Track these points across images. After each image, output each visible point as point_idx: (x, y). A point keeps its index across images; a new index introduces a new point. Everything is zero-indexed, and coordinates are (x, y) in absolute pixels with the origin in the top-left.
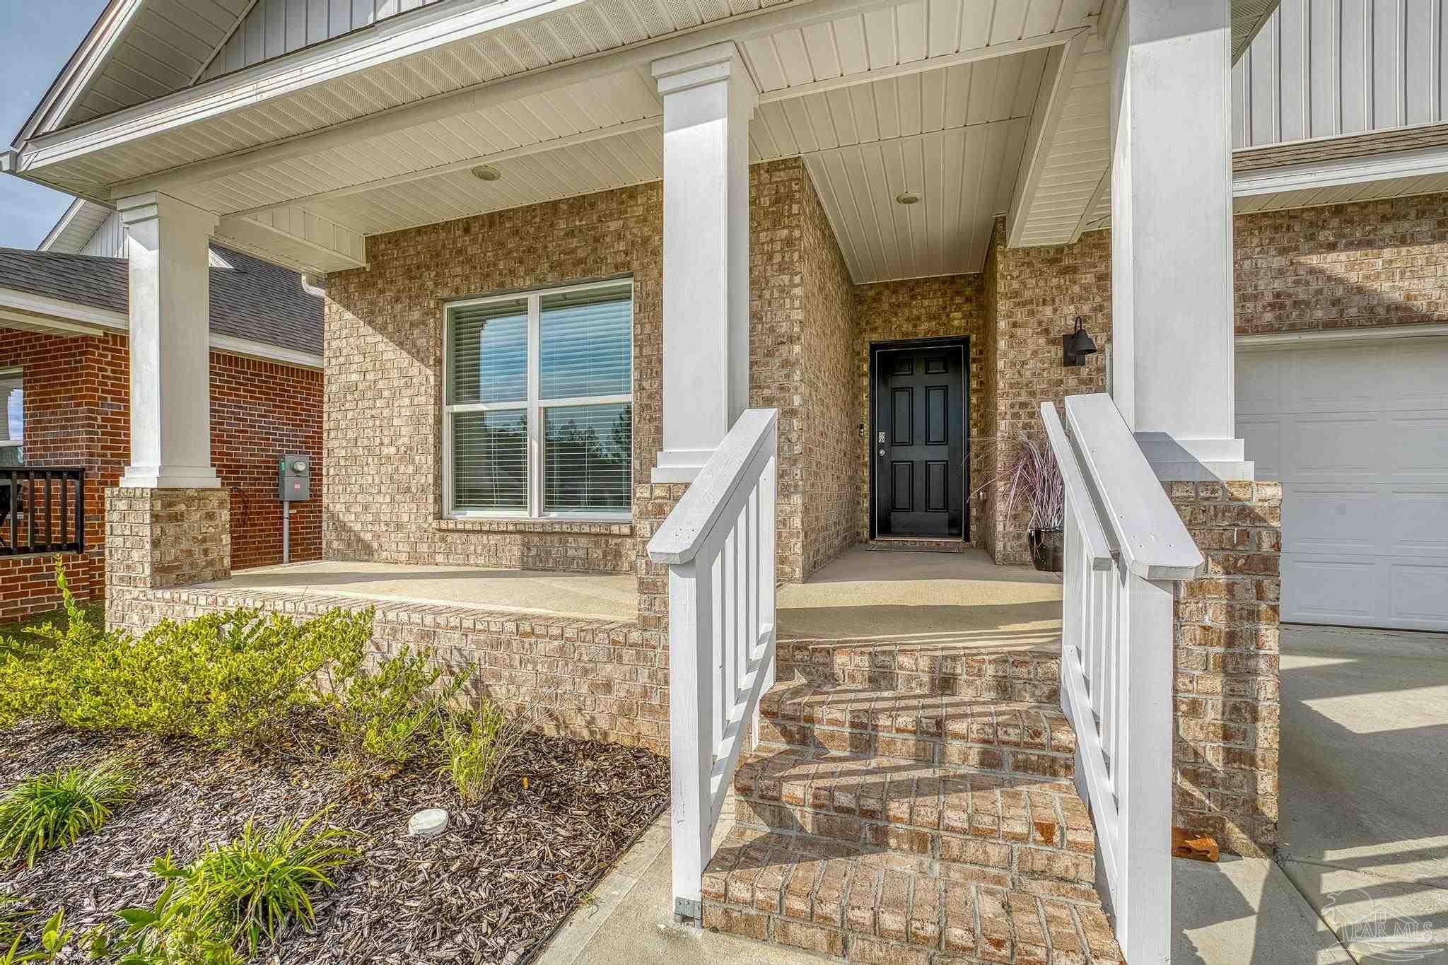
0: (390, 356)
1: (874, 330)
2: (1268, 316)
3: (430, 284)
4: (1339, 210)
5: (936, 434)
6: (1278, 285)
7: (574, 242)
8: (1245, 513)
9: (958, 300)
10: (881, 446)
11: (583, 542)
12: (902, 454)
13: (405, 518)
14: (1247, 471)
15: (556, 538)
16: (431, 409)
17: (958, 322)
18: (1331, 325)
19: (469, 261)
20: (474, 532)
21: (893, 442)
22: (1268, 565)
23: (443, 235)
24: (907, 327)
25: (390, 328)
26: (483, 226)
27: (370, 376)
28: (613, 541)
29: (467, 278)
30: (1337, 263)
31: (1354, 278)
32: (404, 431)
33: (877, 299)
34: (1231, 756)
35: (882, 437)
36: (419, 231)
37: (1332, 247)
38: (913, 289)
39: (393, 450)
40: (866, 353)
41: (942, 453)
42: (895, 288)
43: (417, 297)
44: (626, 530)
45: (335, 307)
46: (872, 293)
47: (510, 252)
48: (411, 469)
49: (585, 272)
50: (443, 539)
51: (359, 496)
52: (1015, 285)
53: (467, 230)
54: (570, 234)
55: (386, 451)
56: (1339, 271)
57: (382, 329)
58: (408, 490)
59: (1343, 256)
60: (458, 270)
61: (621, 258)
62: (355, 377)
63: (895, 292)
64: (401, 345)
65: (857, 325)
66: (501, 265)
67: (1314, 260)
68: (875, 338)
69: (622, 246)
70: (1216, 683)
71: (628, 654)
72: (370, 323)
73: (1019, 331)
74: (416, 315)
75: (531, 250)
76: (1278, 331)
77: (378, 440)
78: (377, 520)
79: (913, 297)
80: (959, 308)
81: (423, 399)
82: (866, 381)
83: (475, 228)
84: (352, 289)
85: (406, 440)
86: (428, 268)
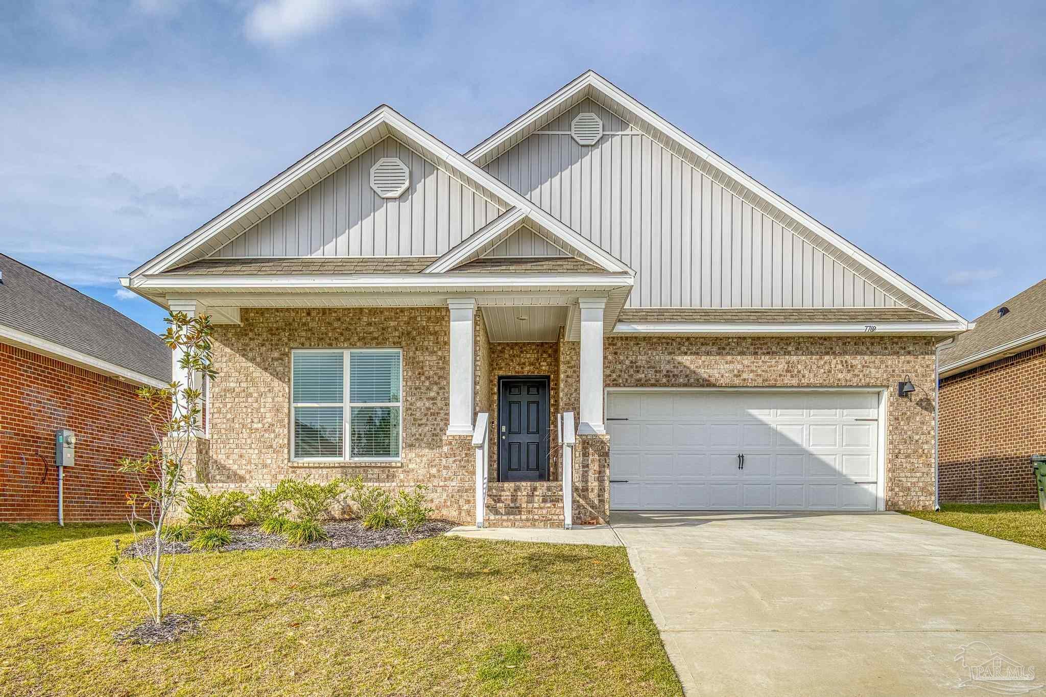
0: (258, 375)
1: (500, 369)
2: (664, 380)
3: (285, 339)
4: (688, 339)
5: (533, 428)
6: (668, 367)
7: (372, 329)
8: (602, 442)
9: (545, 356)
10: (503, 434)
11: (376, 471)
12: (515, 438)
13: (269, 461)
15: (362, 470)
16: (286, 405)
17: (544, 368)
18: (685, 385)
19: (310, 330)
20: (313, 468)
21: (510, 431)
23: (293, 314)
24: (518, 368)
25: (258, 359)
26: (319, 313)
27: (244, 385)
28: (391, 470)
29: (309, 339)
30: (686, 360)
31: (692, 367)
32: (268, 415)
33: (502, 351)
35: (504, 429)
36: (277, 310)
37: (686, 353)
38: (522, 347)
39: (260, 425)
40: (496, 382)
41: (534, 438)
42: (512, 346)
43: (277, 345)
44: (399, 465)
45: (217, 344)
46: (499, 348)
47: (335, 329)
48: (272, 435)
49: (377, 344)
50: (294, 472)
51: (235, 450)
52: (568, 358)
53: (309, 314)
54: (369, 324)
55: (255, 426)
56: (688, 364)
57: (253, 360)
58: (271, 447)
59: (689, 358)
60: (304, 334)
61: (396, 340)
62: (232, 385)
63: (512, 348)
64: (266, 369)
65: (492, 365)
66: (330, 335)
67: (679, 358)
68: (501, 373)
69: (397, 334)
70: (596, 484)
72: (243, 356)
73: (569, 380)
74: (276, 354)
75: (347, 329)
76: (668, 386)
77: (249, 420)
78: (249, 462)
79: (522, 352)
80: (545, 360)
81: (281, 399)
82: (496, 397)
83: (313, 314)
84: (230, 335)
85: (269, 420)
86: (284, 330)
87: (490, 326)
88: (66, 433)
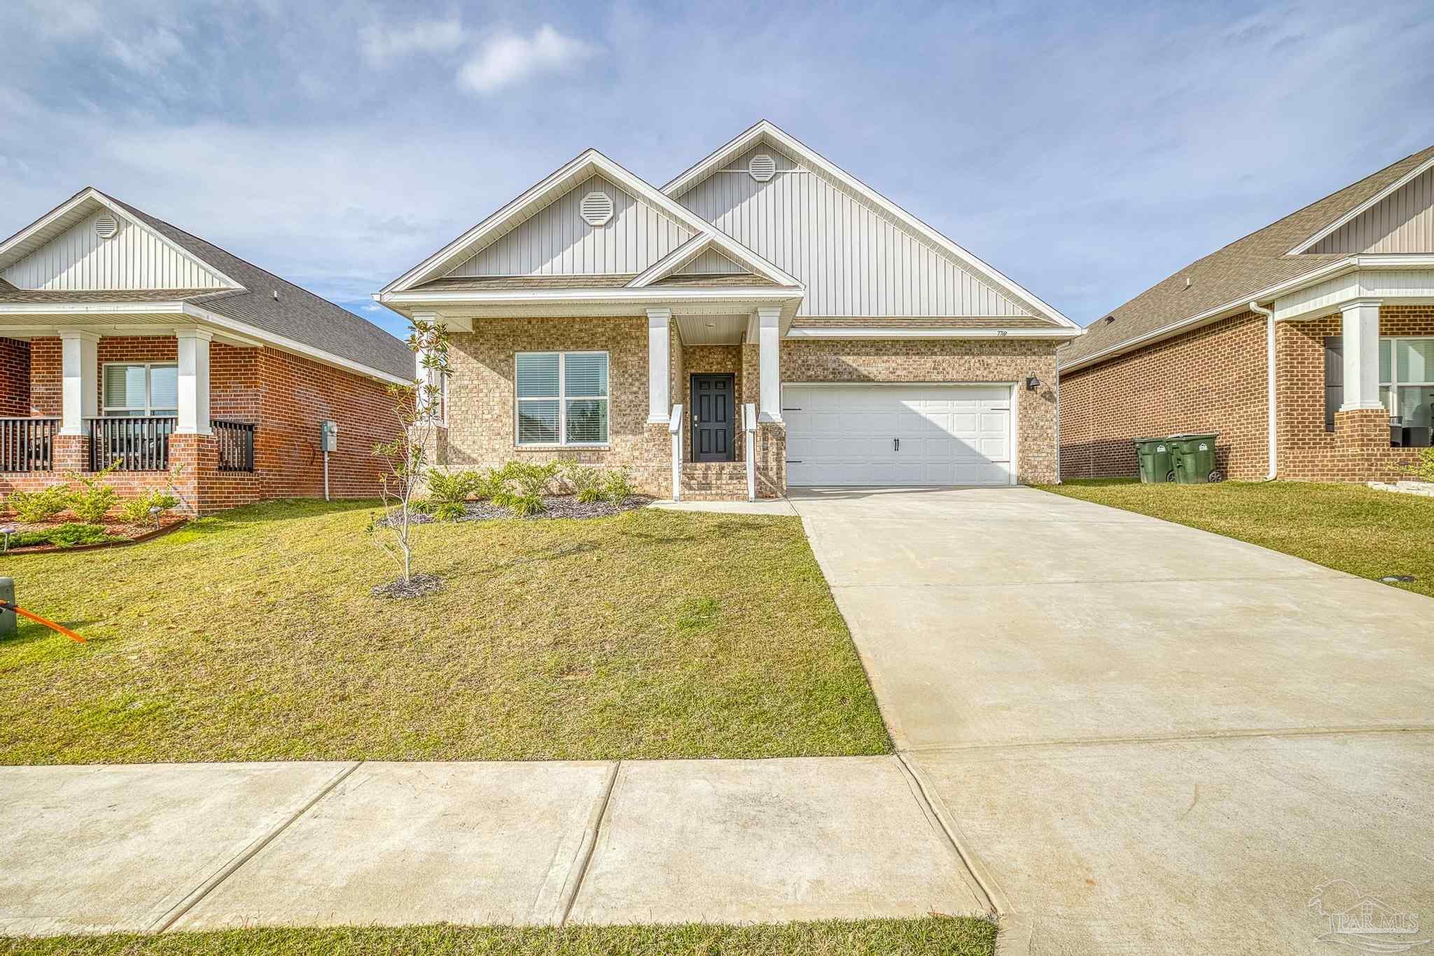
0: (488, 374)
1: (693, 367)
2: (831, 376)
3: (510, 344)
4: (850, 342)
5: (720, 417)
6: (834, 365)
7: (583, 334)
8: (780, 428)
9: (730, 356)
10: (696, 422)
11: (588, 454)
12: (706, 426)
13: (497, 447)
14: (781, 420)
15: (575, 453)
16: (511, 399)
17: (730, 366)
18: (849, 381)
19: (530, 336)
20: (535, 451)
21: (701, 420)
22: (784, 439)
23: (516, 323)
24: (707, 367)
25: (488, 361)
26: (538, 322)
27: (476, 382)
28: (601, 453)
29: (530, 344)
30: (849, 360)
31: (854, 365)
32: (496, 407)
33: (694, 353)
34: (778, 478)
35: (696, 418)
36: (503, 319)
37: (849, 354)
38: (710, 349)
39: (490, 416)
40: (688, 378)
41: (722, 425)
42: (702, 348)
43: (503, 348)
44: (607, 449)
45: (453, 348)
46: (691, 350)
47: (552, 335)
48: (500, 425)
49: (588, 347)
50: (518, 455)
51: (469, 437)
52: (749, 358)
53: (530, 322)
54: (581, 331)
55: (485, 417)
56: (850, 363)
57: (483, 361)
58: (499, 434)
59: (852, 358)
60: (525, 339)
61: (604, 343)
62: (466, 382)
63: (702, 350)
64: (494, 369)
65: (685, 365)
66: (547, 340)
67: (843, 358)
68: (693, 371)
69: (604, 339)
70: (775, 463)
71: (642, 469)
72: (475, 358)
73: (751, 376)
74: (502, 357)
75: (562, 335)
76: (834, 381)
77: (481, 412)
78: (481, 447)
79: (710, 353)
80: (730, 360)
81: (507, 394)
82: (689, 392)
83: (534, 322)
84: (464, 341)
85: (497, 412)
86: (509, 336)
87: (682, 330)
88: (330, 424)
